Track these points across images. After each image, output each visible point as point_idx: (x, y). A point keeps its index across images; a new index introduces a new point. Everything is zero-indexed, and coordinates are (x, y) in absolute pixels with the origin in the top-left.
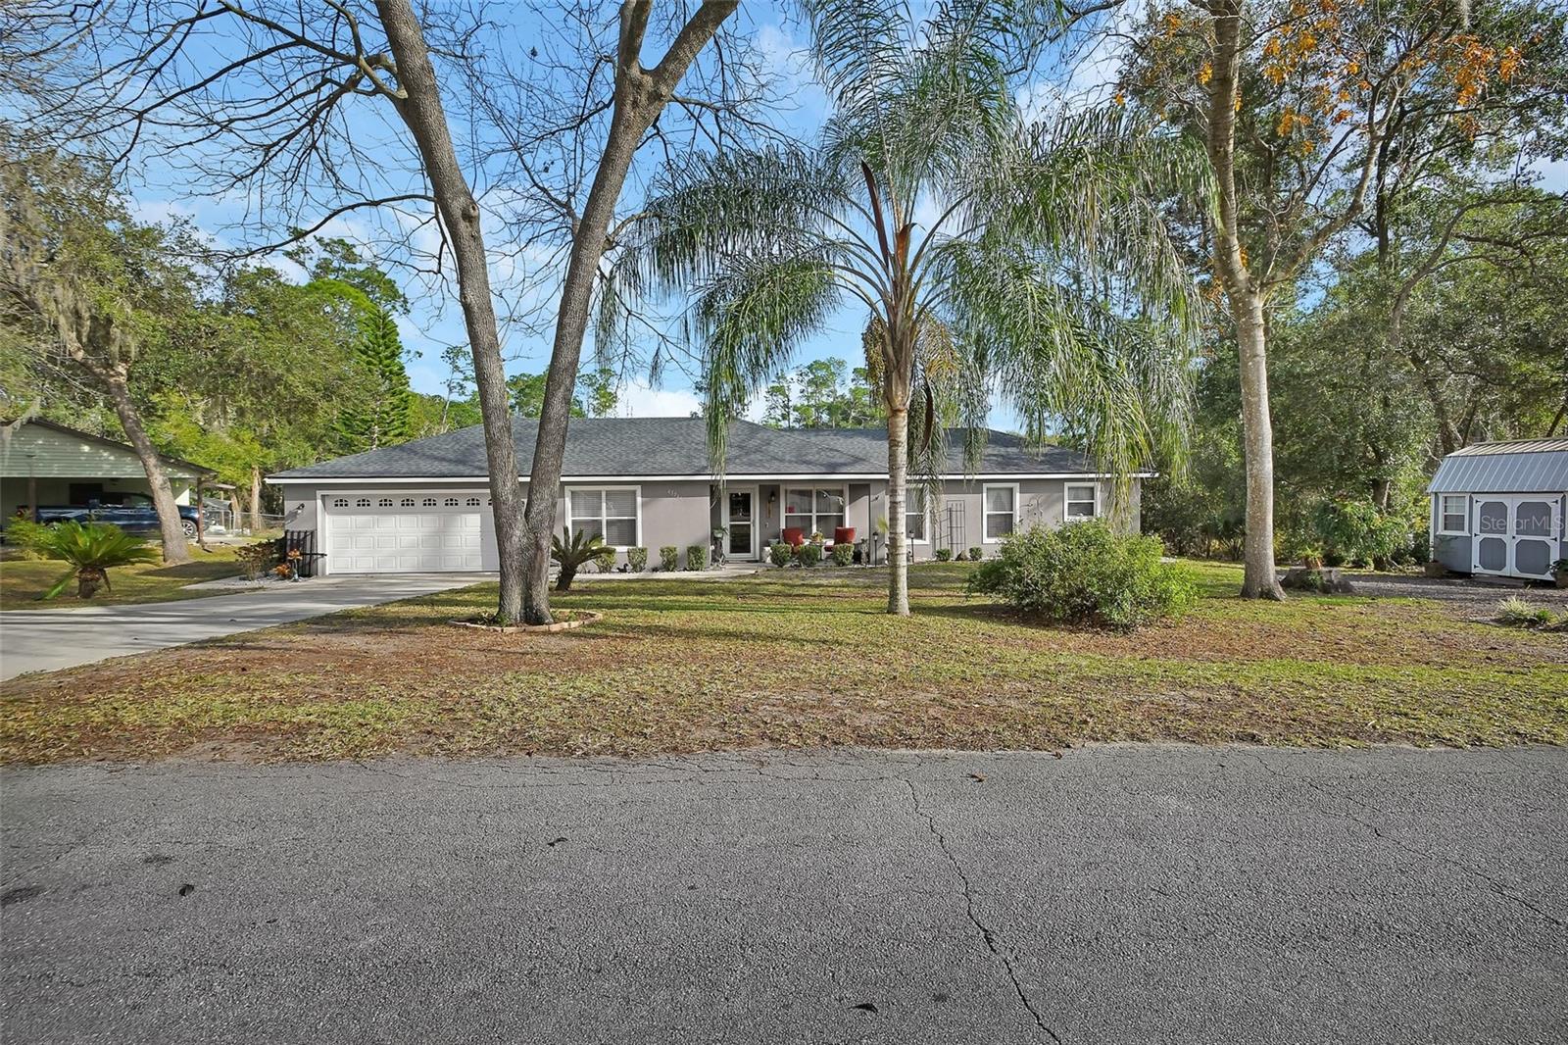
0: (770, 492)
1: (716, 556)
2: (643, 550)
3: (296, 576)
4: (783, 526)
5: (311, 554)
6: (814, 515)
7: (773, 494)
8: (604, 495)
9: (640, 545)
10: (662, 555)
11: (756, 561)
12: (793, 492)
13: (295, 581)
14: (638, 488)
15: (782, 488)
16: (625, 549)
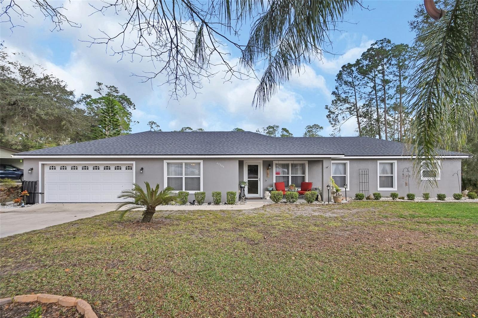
0: (268, 164)
1: (242, 197)
2: (203, 194)
3: (23, 204)
4: (274, 181)
5: (34, 193)
6: (290, 175)
7: (269, 165)
8: (184, 165)
9: (202, 190)
10: (213, 196)
11: (261, 198)
12: (279, 164)
13: (23, 207)
14: (201, 162)
15: (274, 163)
16: (193, 192)
